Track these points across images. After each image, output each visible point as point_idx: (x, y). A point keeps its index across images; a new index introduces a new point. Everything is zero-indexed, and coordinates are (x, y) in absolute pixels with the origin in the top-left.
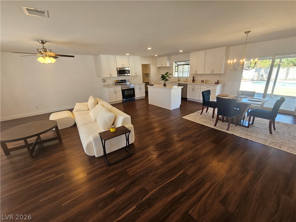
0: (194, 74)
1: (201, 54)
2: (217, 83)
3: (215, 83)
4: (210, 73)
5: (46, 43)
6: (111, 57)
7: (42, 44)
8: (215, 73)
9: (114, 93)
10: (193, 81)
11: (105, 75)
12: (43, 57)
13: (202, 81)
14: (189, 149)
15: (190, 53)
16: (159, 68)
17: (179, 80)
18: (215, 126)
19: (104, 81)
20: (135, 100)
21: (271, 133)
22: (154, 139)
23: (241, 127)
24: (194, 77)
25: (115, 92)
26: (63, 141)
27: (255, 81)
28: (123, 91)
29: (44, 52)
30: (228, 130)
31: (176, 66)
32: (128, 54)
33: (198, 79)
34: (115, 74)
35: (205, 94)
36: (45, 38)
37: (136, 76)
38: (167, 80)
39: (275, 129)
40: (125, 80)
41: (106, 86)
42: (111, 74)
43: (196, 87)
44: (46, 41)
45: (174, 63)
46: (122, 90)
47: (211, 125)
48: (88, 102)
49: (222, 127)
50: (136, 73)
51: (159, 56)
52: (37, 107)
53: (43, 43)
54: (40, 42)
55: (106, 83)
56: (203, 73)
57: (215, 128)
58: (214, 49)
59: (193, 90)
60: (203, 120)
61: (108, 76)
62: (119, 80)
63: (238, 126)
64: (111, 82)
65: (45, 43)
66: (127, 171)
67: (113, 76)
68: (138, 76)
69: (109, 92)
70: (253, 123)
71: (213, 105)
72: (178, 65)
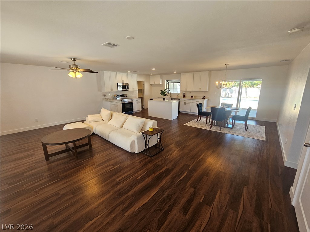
0: (185, 91)
1: (190, 75)
2: (204, 98)
3: (202, 98)
4: (198, 90)
5: (77, 60)
6: (113, 74)
8: (201, 90)
9: (115, 106)
10: (184, 96)
11: (107, 90)
12: (73, 72)
13: (191, 96)
14: (201, 143)
15: (181, 73)
16: (151, 85)
17: (171, 96)
18: (211, 128)
19: (105, 95)
20: (134, 113)
21: (246, 130)
22: (172, 139)
23: (228, 128)
24: (184, 93)
25: (117, 106)
26: (92, 146)
27: (224, 97)
28: (123, 105)
29: (75, 68)
30: (220, 130)
31: (167, 84)
32: (130, 72)
33: (188, 95)
35: (199, 106)
36: (76, 56)
37: (133, 91)
38: (166, 95)
39: (248, 128)
41: (107, 100)
42: (112, 89)
43: (188, 101)
45: (166, 81)
46: (122, 103)
47: (208, 128)
48: (100, 113)
49: (215, 129)
50: (133, 89)
51: (154, 75)
52: (36, 121)
53: (75, 60)
54: (72, 59)
55: (106, 97)
56: (192, 90)
57: (211, 130)
58: (200, 72)
59: (185, 104)
60: (200, 125)
61: (109, 91)
63: (225, 128)
64: (109, 96)
66: (167, 158)
67: (114, 90)
68: (135, 91)
69: (111, 106)
70: (234, 126)
71: (206, 114)
72: (169, 83)
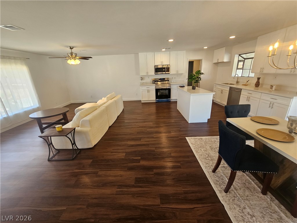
5: (74, 48)
6: (150, 55)
7: (71, 50)
12: (70, 59)
13: (271, 85)
15: (258, 37)
16: (217, 64)
17: (237, 82)
19: (142, 79)
20: (170, 102)
24: (259, 79)
25: (148, 91)
28: (157, 90)
29: (73, 55)
31: (239, 61)
32: (164, 50)
34: (152, 72)
36: (72, 45)
37: (179, 74)
40: (164, 79)
43: (254, 95)
44: (73, 47)
45: (237, 56)
50: (177, 71)
53: (71, 48)
54: (69, 48)
55: (144, 81)
59: (248, 99)
61: (145, 74)
62: (157, 79)
64: (149, 80)
65: (72, 49)
67: (150, 74)
68: (182, 74)
72: (245, 59)
